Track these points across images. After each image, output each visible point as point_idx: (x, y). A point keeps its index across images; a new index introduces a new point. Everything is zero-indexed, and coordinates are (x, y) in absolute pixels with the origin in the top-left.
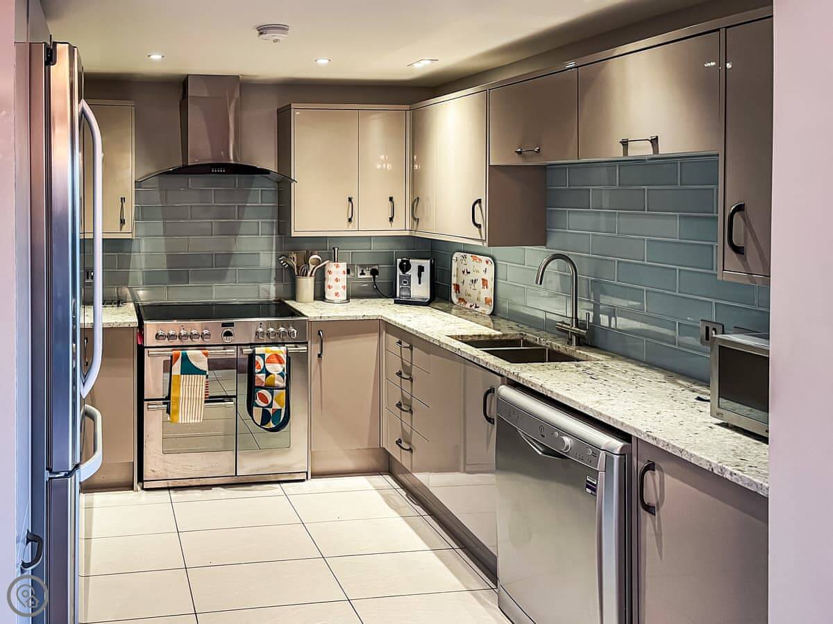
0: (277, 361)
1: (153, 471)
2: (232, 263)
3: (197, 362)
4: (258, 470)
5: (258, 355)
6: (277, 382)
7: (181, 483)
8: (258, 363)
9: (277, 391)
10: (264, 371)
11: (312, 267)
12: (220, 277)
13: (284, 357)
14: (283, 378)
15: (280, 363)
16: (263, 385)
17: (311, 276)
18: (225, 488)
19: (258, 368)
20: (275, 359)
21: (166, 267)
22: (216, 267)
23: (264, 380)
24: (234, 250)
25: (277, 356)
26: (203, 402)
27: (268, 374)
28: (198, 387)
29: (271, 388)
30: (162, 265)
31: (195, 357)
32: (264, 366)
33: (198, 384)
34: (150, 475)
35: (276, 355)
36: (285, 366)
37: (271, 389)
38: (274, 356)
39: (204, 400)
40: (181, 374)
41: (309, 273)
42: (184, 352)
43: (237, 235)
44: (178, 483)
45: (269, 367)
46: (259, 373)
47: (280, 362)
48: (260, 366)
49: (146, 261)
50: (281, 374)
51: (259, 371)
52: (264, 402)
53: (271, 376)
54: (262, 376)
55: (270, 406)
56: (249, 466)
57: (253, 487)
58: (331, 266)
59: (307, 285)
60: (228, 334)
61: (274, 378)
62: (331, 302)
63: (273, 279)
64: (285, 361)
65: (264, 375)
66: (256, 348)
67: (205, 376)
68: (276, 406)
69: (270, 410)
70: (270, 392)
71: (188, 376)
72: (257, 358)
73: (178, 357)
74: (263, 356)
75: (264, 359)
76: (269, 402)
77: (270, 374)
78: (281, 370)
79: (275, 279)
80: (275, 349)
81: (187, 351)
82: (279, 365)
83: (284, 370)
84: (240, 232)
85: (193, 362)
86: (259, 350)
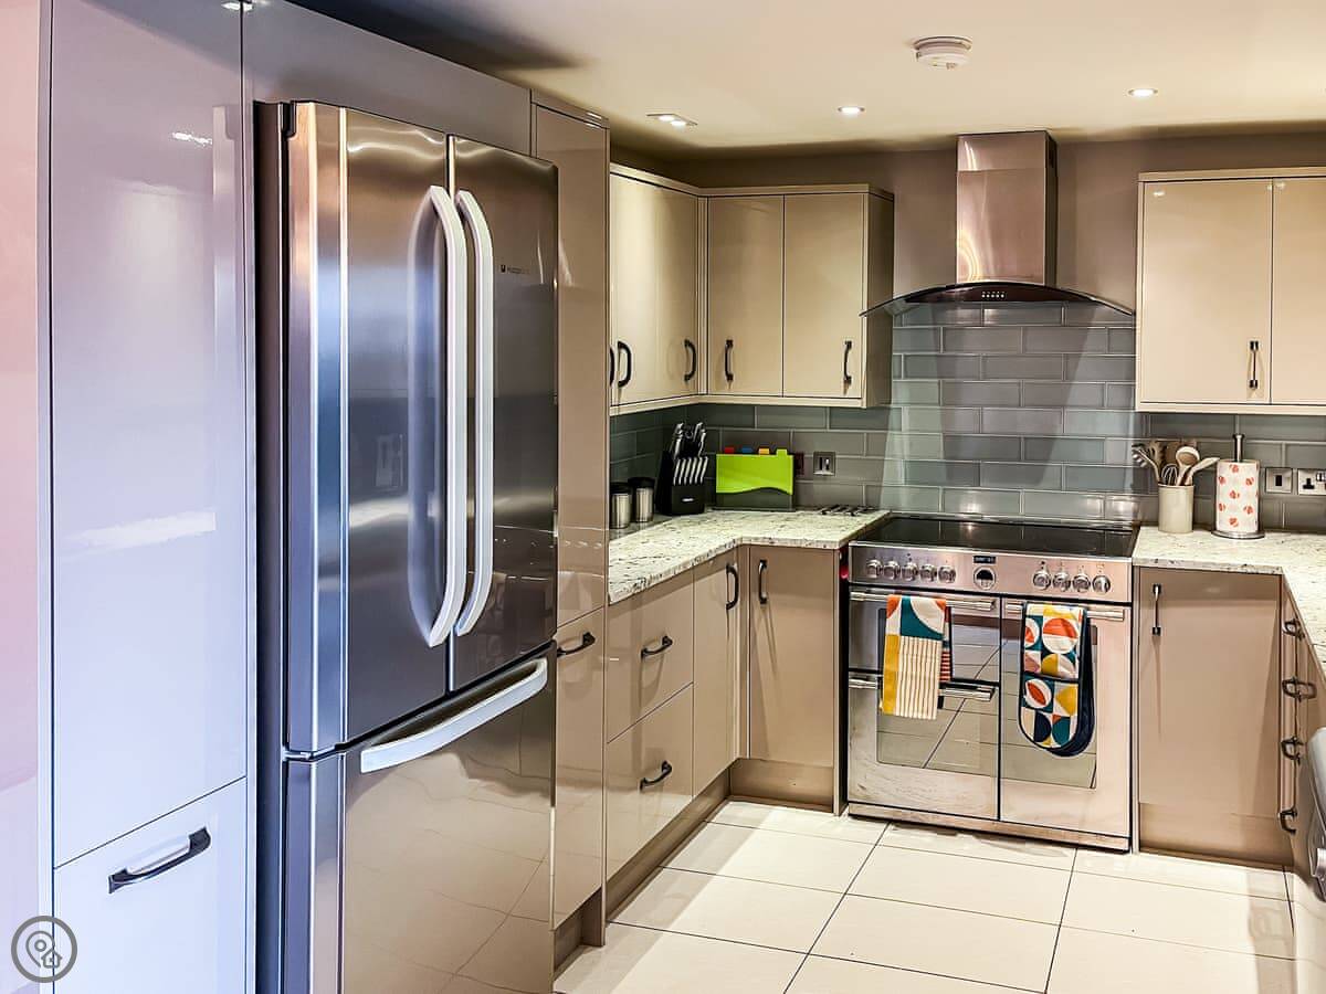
0: (1064, 632)
1: (862, 787)
2: (1053, 456)
3: (930, 617)
4: (1037, 818)
5: (1030, 617)
6: (1061, 670)
7: (909, 816)
8: (1029, 630)
9: (1060, 684)
10: (1040, 645)
11: (1183, 468)
12: (1035, 478)
13: (1077, 627)
14: (1074, 664)
15: (1070, 636)
16: (1039, 671)
17: (1182, 484)
18: (978, 837)
19: (1029, 640)
20: (1060, 628)
21: (942, 455)
22: (1026, 460)
23: (1039, 663)
24: (1059, 431)
25: (1065, 623)
26: (937, 686)
27: (1045, 652)
28: (929, 660)
29: (1051, 678)
30: (935, 452)
31: (923, 607)
32: (1040, 637)
33: (929, 655)
34: (858, 794)
35: (1063, 621)
36: (1077, 641)
37: (1050, 680)
38: (1060, 623)
39: (937, 682)
40: (901, 634)
41: (1179, 480)
42: (906, 597)
43: (1064, 406)
44: (900, 815)
45: (1048, 641)
46: (1030, 648)
47: (1070, 634)
48: (1032, 637)
49: (911, 445)
50: (1068, 656)
51: (1031, 644)
52: (1039, 701)
53: (1049, 656)
54: (1035, 655)
55: (1049, 709)
56: (1021, 808)
57: (1028, 846)
58: (1225, 469)
59: (1177, 501)
60: (985, 575)
61: (1056, 662)
62: (1225, 535)
63: (1128, 485)
64: (1079, 635)
65: (1039, 653)
66: (1030, 606)
67: (939, 642)
68: (1059, 710)
69: (1049, 717)
70: (1049, 686)
71: (911, 638)
72: (1029, 622)
73: (896, 605)
74: (1039, 619)
75: (1040, 626)
76: (1047, 703)
77: (1049, 653)
78: (1070, 649)
79: (1132, 486)
80: (1063, 610)
81: (912, 598)
82: (1068, 638)
83: (1075, 649)
84: (1069, 403)
85: (921, 618)
86: (1033, 609)
